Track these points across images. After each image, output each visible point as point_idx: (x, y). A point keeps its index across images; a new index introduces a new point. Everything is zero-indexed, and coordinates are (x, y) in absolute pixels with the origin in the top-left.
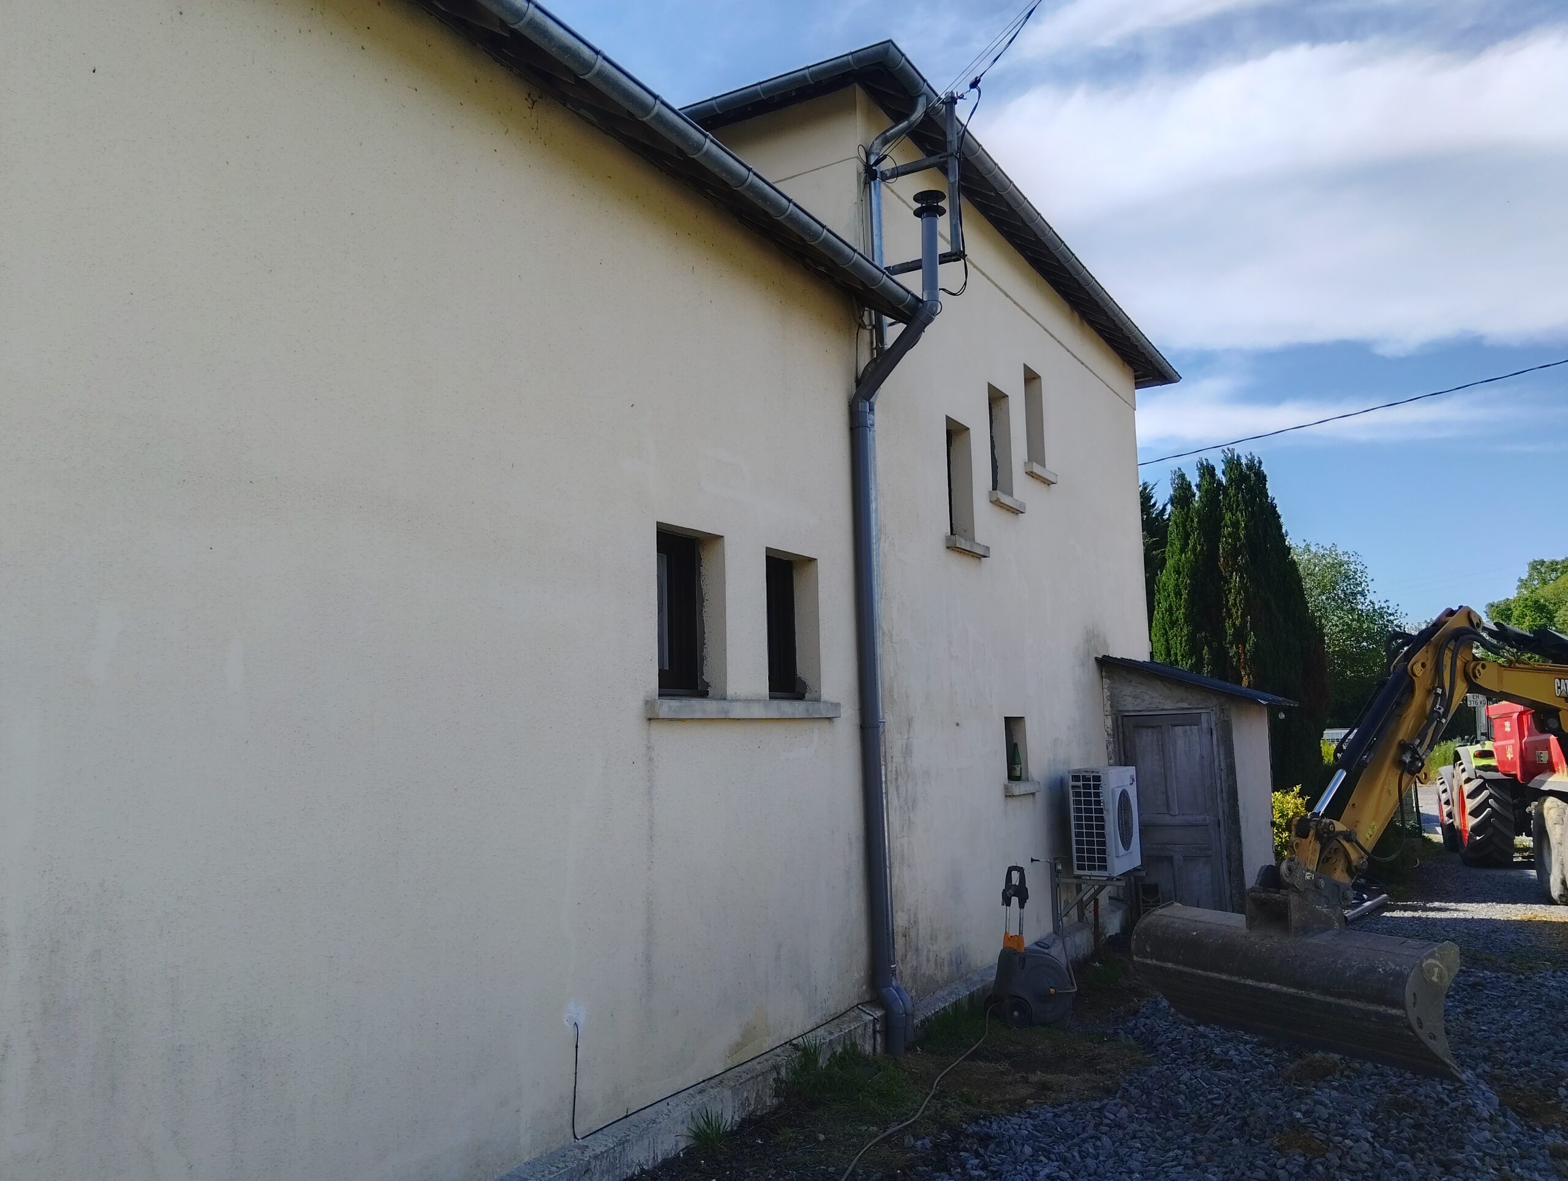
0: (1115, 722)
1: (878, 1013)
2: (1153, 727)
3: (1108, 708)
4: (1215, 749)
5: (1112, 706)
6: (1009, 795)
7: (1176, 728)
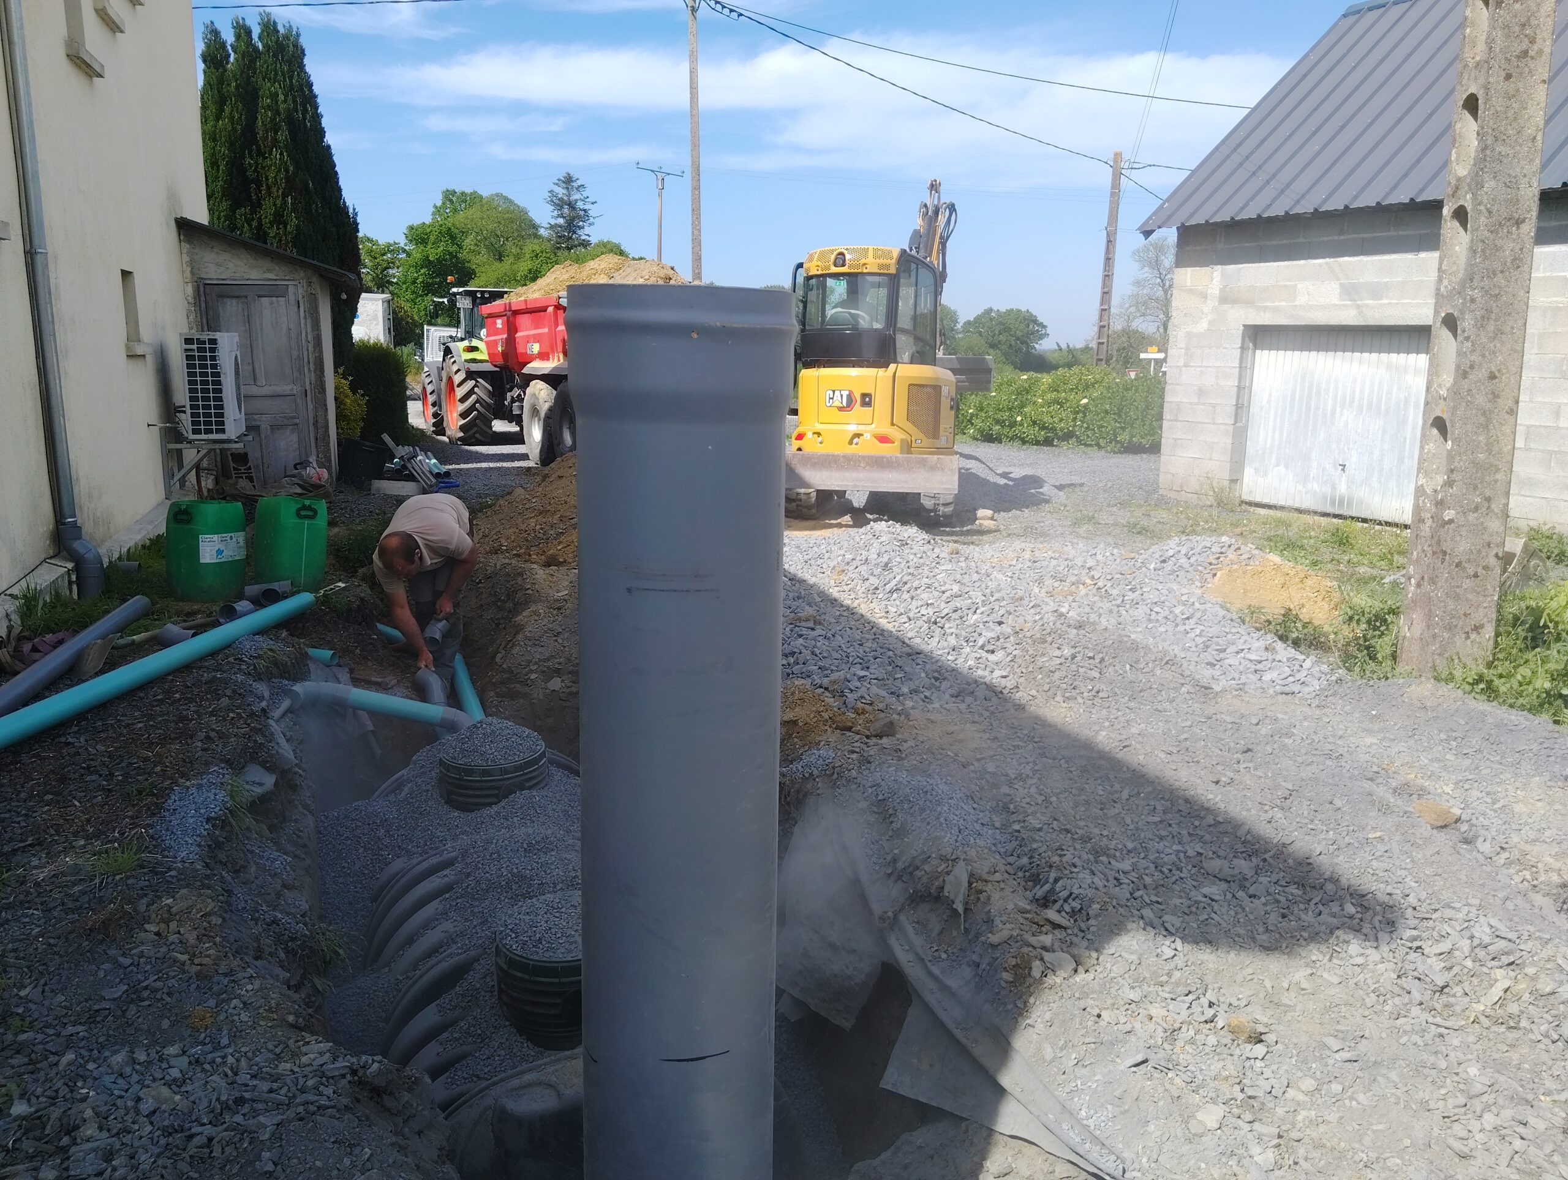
0: (197, 290)
1: (70, 565)
2: (237, 297)
3: (188, 274)
4: (303, 321)
5: (192, 273)
6: (130, 355)
7: (263, 299)
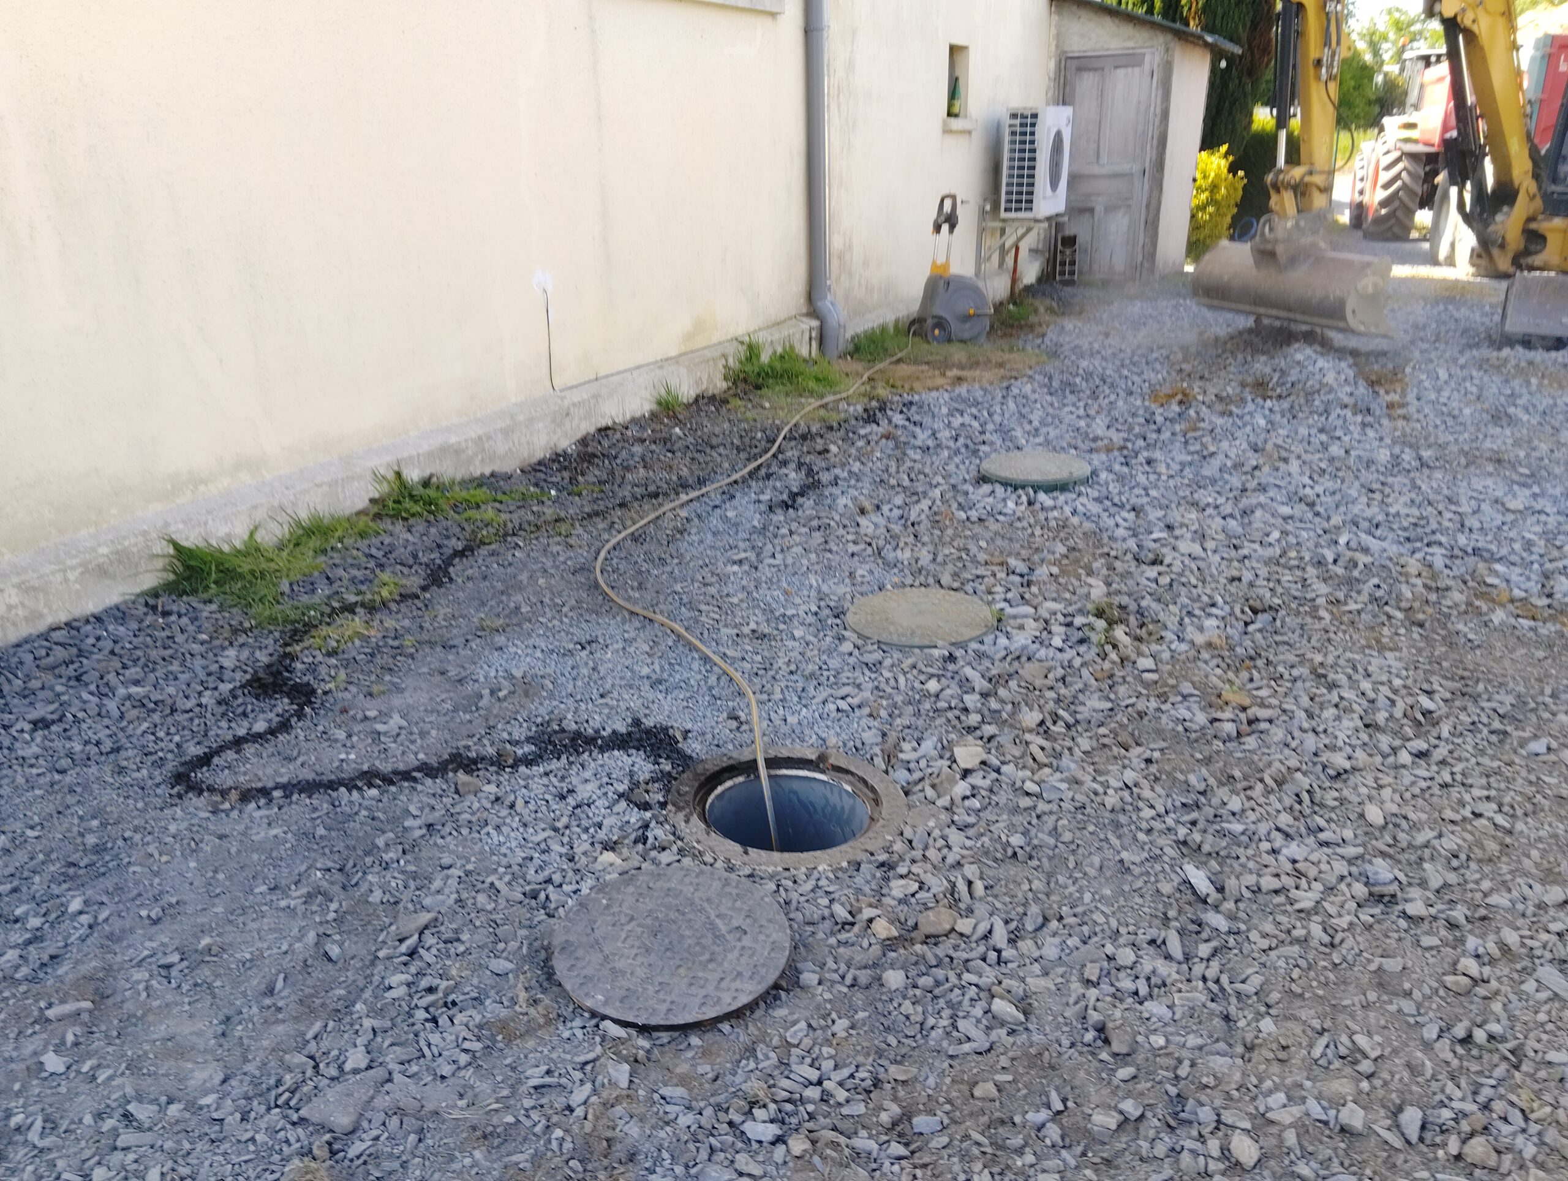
0: (1058, 65)
1: (814, 324)
2: (1095, 69)
3: (1053, 48)
5: (1057, 46)
6: (947, 131)
7: (1119, 70)
